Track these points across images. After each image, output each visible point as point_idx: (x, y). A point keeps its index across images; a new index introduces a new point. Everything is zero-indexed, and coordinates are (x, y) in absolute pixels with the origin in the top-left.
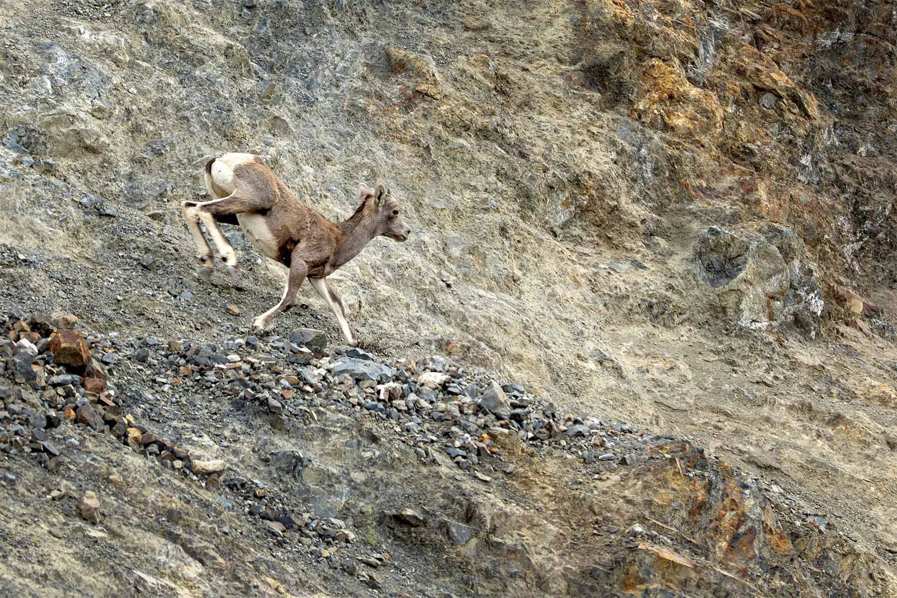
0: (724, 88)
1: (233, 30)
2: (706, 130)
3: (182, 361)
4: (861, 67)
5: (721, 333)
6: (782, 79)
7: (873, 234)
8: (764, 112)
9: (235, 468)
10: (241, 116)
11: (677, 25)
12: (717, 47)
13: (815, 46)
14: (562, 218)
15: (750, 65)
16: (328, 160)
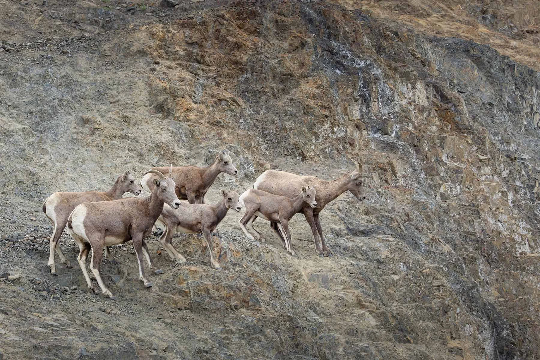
0: (207, 103)
1: (25, 122)
2: (202, 118)
3: (7, 242)
4: (256, 85)
5: (219, 186)
6: (227, 95)
7: (271, 141)
8: (223, 108)
9: (29, 275)
10: (29, 151)
11: (186, 85)
12: (203, 89)
13: (239, 81)
14: (156, 159)
15: (215, 92)
16: (66, 159)
